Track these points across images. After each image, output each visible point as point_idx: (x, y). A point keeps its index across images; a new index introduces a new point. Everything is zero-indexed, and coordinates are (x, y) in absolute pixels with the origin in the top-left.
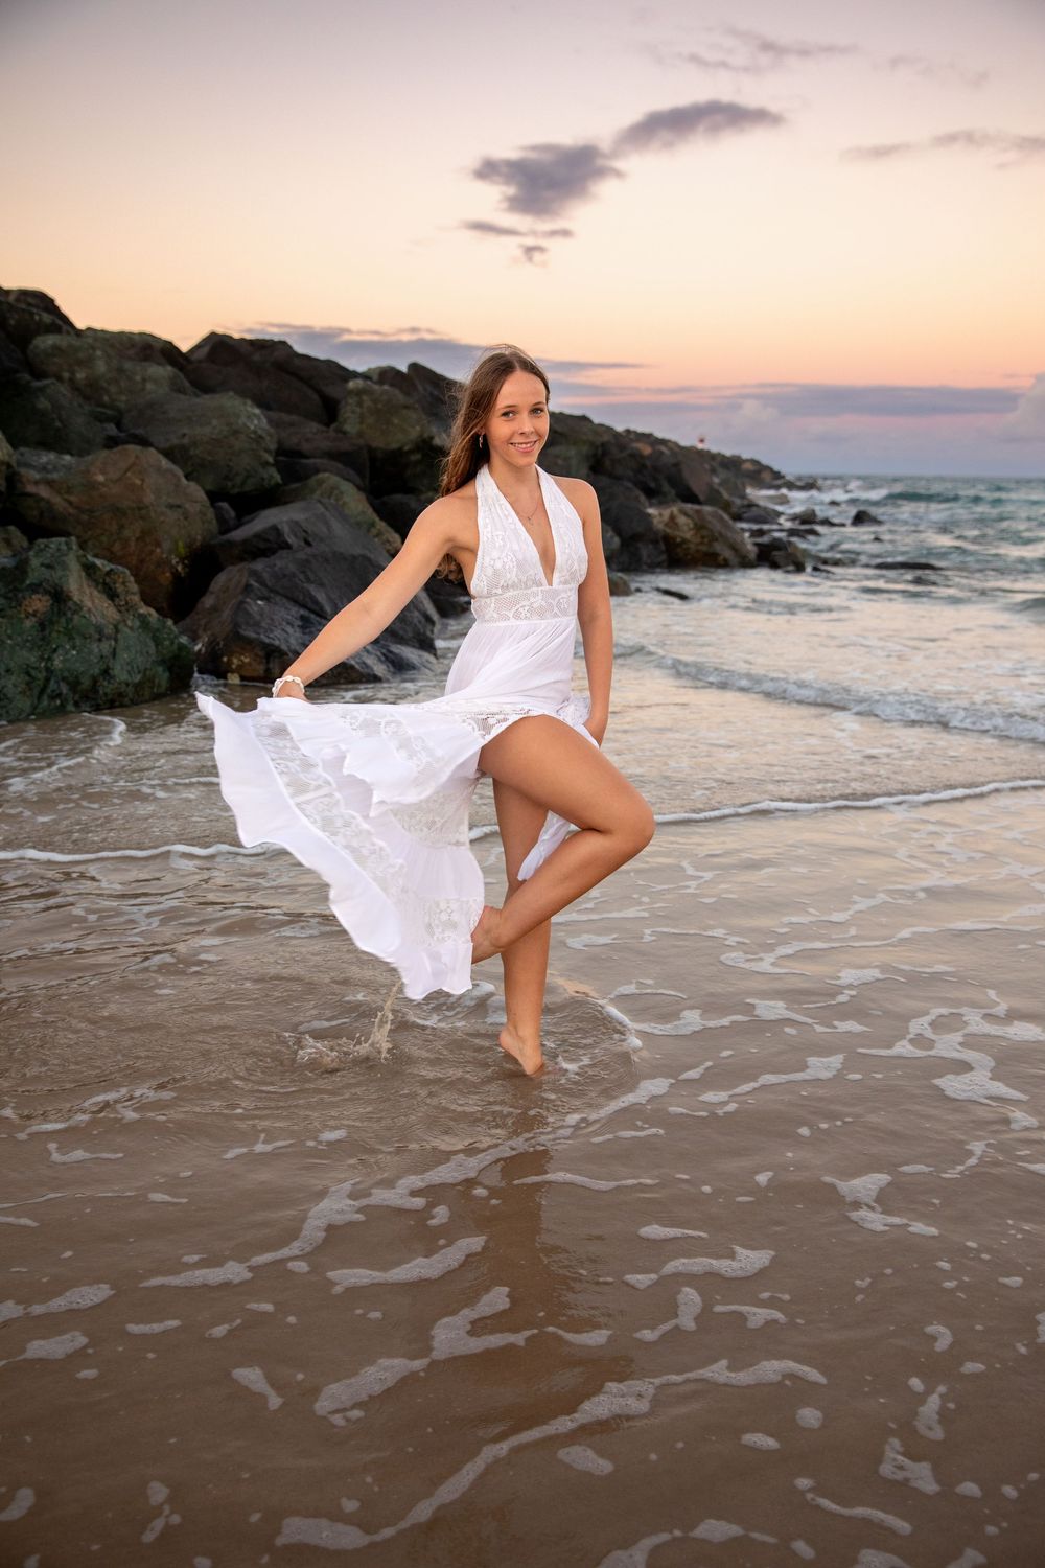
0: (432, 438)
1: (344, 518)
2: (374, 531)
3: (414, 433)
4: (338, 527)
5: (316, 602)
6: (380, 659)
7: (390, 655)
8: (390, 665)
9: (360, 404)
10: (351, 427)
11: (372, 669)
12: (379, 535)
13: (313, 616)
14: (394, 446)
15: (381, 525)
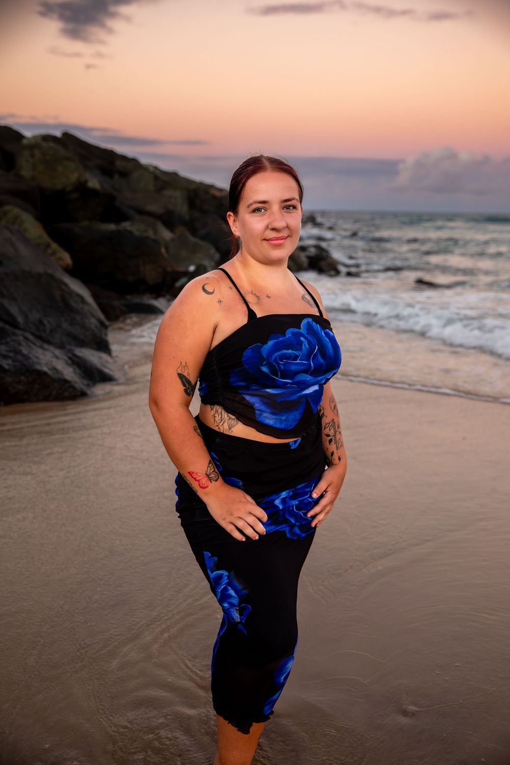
0: (86, 182)
1: (27, 241)
2: (50, 251)
3: (74, 177)
4: (23, 250)
5: (10, 314)
6: (67, 364)
7: (76, 359)
8: (76, 367)
9: (33, 156)
10: (26, 172)
11: (62, 374)
12: (54, 253)
13: (7, 327)
14: (59, 187)
15: (55, 246)
